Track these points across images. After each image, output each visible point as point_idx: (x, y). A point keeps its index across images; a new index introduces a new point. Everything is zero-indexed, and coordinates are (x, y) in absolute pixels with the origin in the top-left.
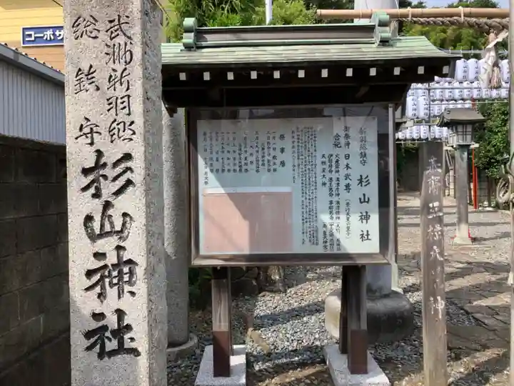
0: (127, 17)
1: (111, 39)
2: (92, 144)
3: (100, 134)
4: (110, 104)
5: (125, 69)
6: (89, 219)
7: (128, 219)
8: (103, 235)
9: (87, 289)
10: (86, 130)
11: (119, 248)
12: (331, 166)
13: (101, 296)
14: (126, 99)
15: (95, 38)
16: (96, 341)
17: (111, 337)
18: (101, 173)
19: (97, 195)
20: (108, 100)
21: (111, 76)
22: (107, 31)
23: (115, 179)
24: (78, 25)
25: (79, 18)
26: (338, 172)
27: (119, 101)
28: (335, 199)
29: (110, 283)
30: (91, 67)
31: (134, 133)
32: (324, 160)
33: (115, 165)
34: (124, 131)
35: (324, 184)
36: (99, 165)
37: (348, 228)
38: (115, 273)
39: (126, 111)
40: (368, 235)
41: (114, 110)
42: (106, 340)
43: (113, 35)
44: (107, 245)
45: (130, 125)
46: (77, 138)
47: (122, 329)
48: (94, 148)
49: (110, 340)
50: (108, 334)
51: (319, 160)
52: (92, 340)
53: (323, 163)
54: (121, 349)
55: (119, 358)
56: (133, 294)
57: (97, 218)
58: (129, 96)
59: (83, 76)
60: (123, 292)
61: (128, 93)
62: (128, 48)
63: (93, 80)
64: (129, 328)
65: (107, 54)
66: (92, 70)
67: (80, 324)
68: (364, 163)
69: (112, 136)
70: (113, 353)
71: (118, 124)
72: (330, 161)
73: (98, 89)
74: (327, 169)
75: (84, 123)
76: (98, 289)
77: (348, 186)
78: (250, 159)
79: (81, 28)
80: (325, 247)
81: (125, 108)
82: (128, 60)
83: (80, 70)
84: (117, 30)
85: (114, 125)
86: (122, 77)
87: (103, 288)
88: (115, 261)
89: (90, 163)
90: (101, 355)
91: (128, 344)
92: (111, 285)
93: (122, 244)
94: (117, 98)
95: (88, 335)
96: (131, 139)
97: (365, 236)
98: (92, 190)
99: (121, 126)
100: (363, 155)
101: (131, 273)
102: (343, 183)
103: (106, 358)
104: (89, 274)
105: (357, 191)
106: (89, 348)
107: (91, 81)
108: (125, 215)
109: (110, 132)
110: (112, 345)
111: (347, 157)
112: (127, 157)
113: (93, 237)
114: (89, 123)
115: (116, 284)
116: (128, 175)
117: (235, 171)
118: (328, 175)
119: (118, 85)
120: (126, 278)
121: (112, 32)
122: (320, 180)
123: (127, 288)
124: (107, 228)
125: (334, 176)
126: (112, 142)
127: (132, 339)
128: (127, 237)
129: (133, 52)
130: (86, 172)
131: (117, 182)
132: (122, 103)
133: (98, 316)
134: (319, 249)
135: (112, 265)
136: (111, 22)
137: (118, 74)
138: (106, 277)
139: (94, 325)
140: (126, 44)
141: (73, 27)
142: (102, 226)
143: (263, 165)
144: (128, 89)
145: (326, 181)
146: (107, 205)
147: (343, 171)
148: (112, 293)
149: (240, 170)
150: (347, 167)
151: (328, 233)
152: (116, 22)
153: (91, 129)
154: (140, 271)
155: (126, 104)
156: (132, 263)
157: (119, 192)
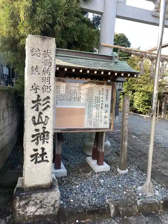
0: (50, 51)
1: (44, 57)
2: (36, 92)
3: (39, 89)
4: (43, 80)
5: (49, 68)
6: (34, 118)
7: (47, 118)
8: (38, 123)
9: (32, 141)
10: (34, 88)
11: (44, 128)
12: (97, 101)
13: (37, 143)
14: (49, 78)
15: (39, 56)
16: (34, 158)
17: (39, 156)
18: (39, 102)
19: (37, 110)
20: (42, 78)
21: (44, 70)
22: (43, 54)
23: (43, 105)
24: (33, 51)
25: (33, 49)
26: (99, 102)
27: (46, 79)
28: (98, 111)
29: (40, 139)
30: (37, 66)
31: (51, 90)
32: (95, 98)
33: (44, 100)
34: (47, 89)
35: (95, 106)
36: (38, 100)
37: (101, 120)
38: (42, 136)
39: (48, 82)
40: (106, 123)
41: (44, 82)
42: (38, 158)
43: (45, 56)
44: (40, 127)
45: (49, 87)
46: (31, 90)
47: (44, 154)
48: (37, 94)
49: (39, 157)
50: (38, 156)
51: (94, 98)
52: (33, 158)
53: (95, 99)
54: (43, 160)
55: (42, 163)
56: (47, 142)
57: (37, 117)
58: (50, 78)
59: (34, 69)
60: (44, 142)
61: (49, 76)
62: (50, 61)
63: (38, 71)
64: (46, 153)
65: (43, 62)
66: (37, 67)
68: (107, 100)
69: (43, 90)
70: (39, 162)
71: (45, 87)
72: (97, 99)
73: (39, 74)
74: (96, 101)
75: (34, 85)
76: (36, 141)
78: (72, 96)
79: (34, 52)
80: (94, 126)
81: (48, 81)
82: (50, 65)
83: (33, 67)
84: (47, 54)
85: (44, 87)
86: (47, 71)
87: (38, 140)
88: (42, 132)
89: (35, 99)
90: (35, 163)
91: (45, 159)
92: (41, 140)
93: (45, 126)
94: (45, 78)
95: (32, 156)
96: (49, 92)
97: (105, 123)
98: (35, 108)
99: (46, 87)
100: (107, 98)
101: (47, 136)
102: (101, 106)
103: (37, 164)
104: (33, 136)
106: (32, 161)
107: (36, 71)
108: (46, 117)
109: (43, 89)
110: (39, 159)
111: (102, 98)
112: (48, 98)
113: (35, 124)
114: (35, 85)
115: (42, 139)
116: (48, 104)
117: (67, 100)
118: (96, 103)
119: (46, 73)
120: (46, 137)
121: (45, 55)
122: (94, 105)
123: (46, 141)
124: (40, 121)
125: (98, 103)
126: (43, 92)
127: (46, 157)
128: (47, 124)
129: (52, 63)
130: (33, 102)
131: (44, 106)
132: (47, 80)
133: (36, 150)
134: (92, 127)
135: (41, 133)
136: (45, 51)
137: (46, 70)
138: (39, 137)
139: (34, 153)
140: (49, 60)
141: (31, 51)
142: (38, 120)
143: (77, 99)
144: (49, 75)
145: (96, 105)
146: (41, 113)
148: (40, 142)
149: (69, 100)
150: (102, 101)
151: (95, 122)
152: (46, 52)
153: (36, 87)
154: (50, 135)
155: (48, 80)
156: (48, 132)
157: (44, 109)
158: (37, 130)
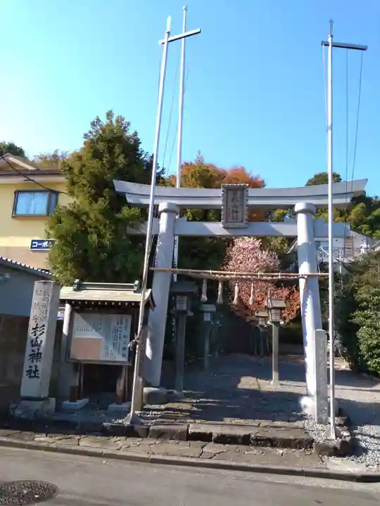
0: (49, 290)
1: (44, 296)
3: (38, 319)
4: (42, 312)
5: (46, 303)
6: (32, 341)
9: (29, 359)
10: (35, 318)
11: (38, 349)
13: (33, 361)
15: (41, 295)
16: (29, 373)
18: (37, 329)
19: (35, 335)
21: (43, 305)
23: (40, 331)
24: (37, 292)
26: (117, 333)
27: (44, 311)
28: (115, 342)
29: (35, 358)
32: (113, 328)
33: (41, 327)
34: (44, 319)
36: (37, 327)
38: (36, 356)
39: (45, 314)
44: (35, 348)
45: (46, 317)
46: (33, 320)
47: (36, 371)
48: (36, 323)
50: (32, 372)
54: (35, 376)
55: (36, 378)
56: (40, 361)
57: (34, 341)
60: (38, 361)
61: (46, 309)
64: (38, 371)
65: (43, 299)
67: (26, 368)
69: (41, 320)
70: (33, 377)
73: (39, 308)
75: (35, 316)
77: (120, 338)
80: (111, 358)
86: (45, 305)
87: (33, 359)
88: (37, 353)
89: (34, 327)
90: (30, 377)
91: (37, 375)
95: (28, 371)
96: (45, 321)
97: (124, 356)
100: (126, 328)
102: (119, 336)
104: (30, 355)
105: (123, 340)
106: (27, 375)
107: (38, 306)
108: (41, 341)
110: (33, 375)
111: (121, 328)
112: (44, 326)
116: (43, 330)
120: (39, 357)
122: (111, 335)
124: (36, 344)
126: (41, 322)
128: (41, 346)
129: (49, 299)
130: (33, 329)
133: (30, 367)
134: (109, 359)
136: (45, 292)
138: (34, 356)
139: (29, 369)
140: (47, 297)
146: (37, 337)
147: (119, 333)
148: (35, 361)
150: (121, 331)
154: (42, 355)
156: (41, 353)
157: (41, 334)
158: (33, 351)
